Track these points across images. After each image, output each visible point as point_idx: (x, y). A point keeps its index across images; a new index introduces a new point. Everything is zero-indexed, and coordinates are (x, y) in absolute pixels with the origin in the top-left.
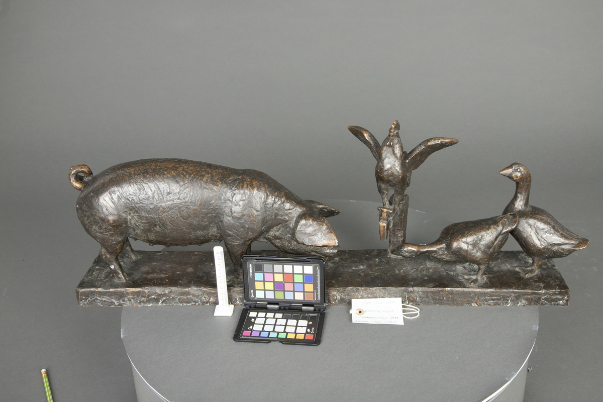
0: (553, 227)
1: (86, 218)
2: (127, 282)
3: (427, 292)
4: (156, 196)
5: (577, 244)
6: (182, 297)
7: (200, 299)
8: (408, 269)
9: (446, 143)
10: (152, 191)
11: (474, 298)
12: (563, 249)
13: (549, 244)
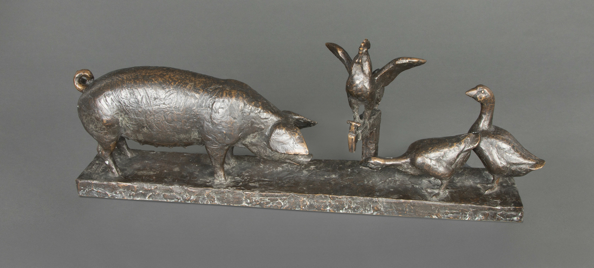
0: (513, 147)
1: (84, 117)
2: (119, 177)
3: (391, 203)
4: (144, 100)
5: (534, 165)
6: (166, 193)
7: (182, 197)
8: (378, 181)
9: (414, 62)
10: (141, 95)
11: (435, 211)
12: (521, 169)
13: (508, 163)
